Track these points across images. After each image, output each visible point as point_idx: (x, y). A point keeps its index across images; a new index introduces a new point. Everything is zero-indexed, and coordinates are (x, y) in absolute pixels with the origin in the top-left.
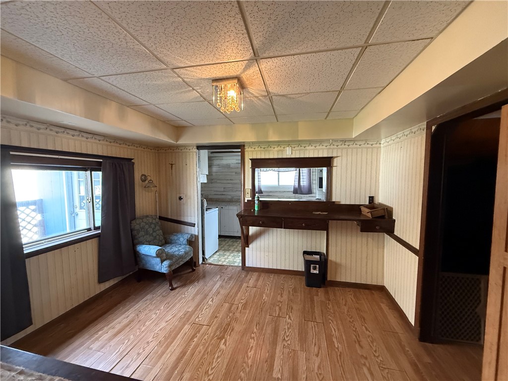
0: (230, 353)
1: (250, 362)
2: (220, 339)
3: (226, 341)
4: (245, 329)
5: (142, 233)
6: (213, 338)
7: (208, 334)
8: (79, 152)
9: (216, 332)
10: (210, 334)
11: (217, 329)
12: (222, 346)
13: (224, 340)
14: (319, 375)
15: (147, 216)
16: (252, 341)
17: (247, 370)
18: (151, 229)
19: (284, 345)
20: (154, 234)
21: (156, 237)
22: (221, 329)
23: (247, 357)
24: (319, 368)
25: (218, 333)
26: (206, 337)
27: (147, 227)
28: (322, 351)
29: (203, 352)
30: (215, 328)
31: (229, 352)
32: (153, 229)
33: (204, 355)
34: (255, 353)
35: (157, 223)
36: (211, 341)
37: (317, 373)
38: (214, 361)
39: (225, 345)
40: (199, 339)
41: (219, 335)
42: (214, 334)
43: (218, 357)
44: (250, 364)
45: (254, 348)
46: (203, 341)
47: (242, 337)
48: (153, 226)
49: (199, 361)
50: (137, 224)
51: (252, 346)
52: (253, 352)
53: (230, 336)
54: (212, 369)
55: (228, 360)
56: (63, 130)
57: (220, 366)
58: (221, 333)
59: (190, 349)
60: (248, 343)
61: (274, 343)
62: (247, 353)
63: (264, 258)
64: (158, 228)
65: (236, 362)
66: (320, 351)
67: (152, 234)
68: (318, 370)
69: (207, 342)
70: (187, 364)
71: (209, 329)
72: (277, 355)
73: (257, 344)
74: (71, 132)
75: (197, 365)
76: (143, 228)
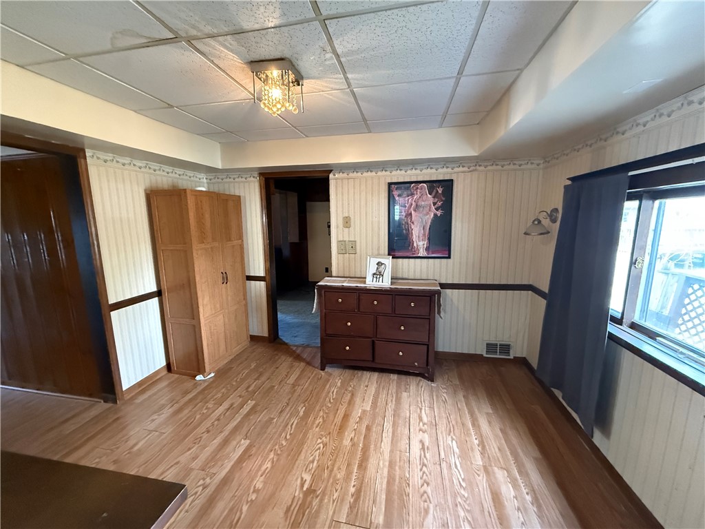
0: (295, 468)
1: (272, 455)
2: (311, 491)
3: (302, 486)
4: (263, 511)
6: (324, 493)
7: (334, 501)
9: (320, 506)
10: (329, 501)
11: (318, 512)
12: (307, 477)
13: (305, 489)
16: (259, 485)
17: (277, 447)
19: (211, 478)
22: (310, 512)
23: (273, 462)
25: (315, 502)
26: (336, 495)
29: (335, 469)
30: (322, 516)
31: (298, 467)
33: (333, 465)
34: (260, 466)
36: (326, 487)
38: (317, 458)
39: (302, 478)
40: (347, 490)
41: (313, 498)
42: (321, 501)
43: (313, 462)
44: (272, 453)
45: (260, 473)
46: (338, 487)
47: (273, 494)
49: (337, 457)
51: (262, 476)
52: (263, 468)
53: (295, 496)
54: (319, 448)
55: (299, 459)
57: (310, 452)
58: (311, 503)
59: (355, 474)
60: (265, 483)
61: (226, 481)
62: (272, 467)
65: (289, 455)
69: (332, 484)
70: (352, 453)
71: (334, 513)
72: (232, 463)
73: (252, 480)
75: (339, 452)
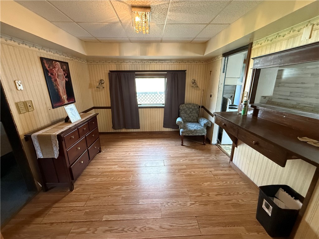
5: (183, 112)
8: (166, 70)
14: (145, 228)
15: (190, 104)
18: (189, 111)
20: (190, 115)
21: (191, 116)
24: (150, 228)
27: (187, 109)
28: (165, 231)
32: (190, 112)
35: (195, 109)
37: (146, 226)
48: (191, 110)
50: (182, 107)
56: (152, 61)
63: (246, 164)
64: (194, 111)
66: (165, 230)
67: (189, 114)
68: (148, 227)
74: (155, 61)
76: (184, 109)
